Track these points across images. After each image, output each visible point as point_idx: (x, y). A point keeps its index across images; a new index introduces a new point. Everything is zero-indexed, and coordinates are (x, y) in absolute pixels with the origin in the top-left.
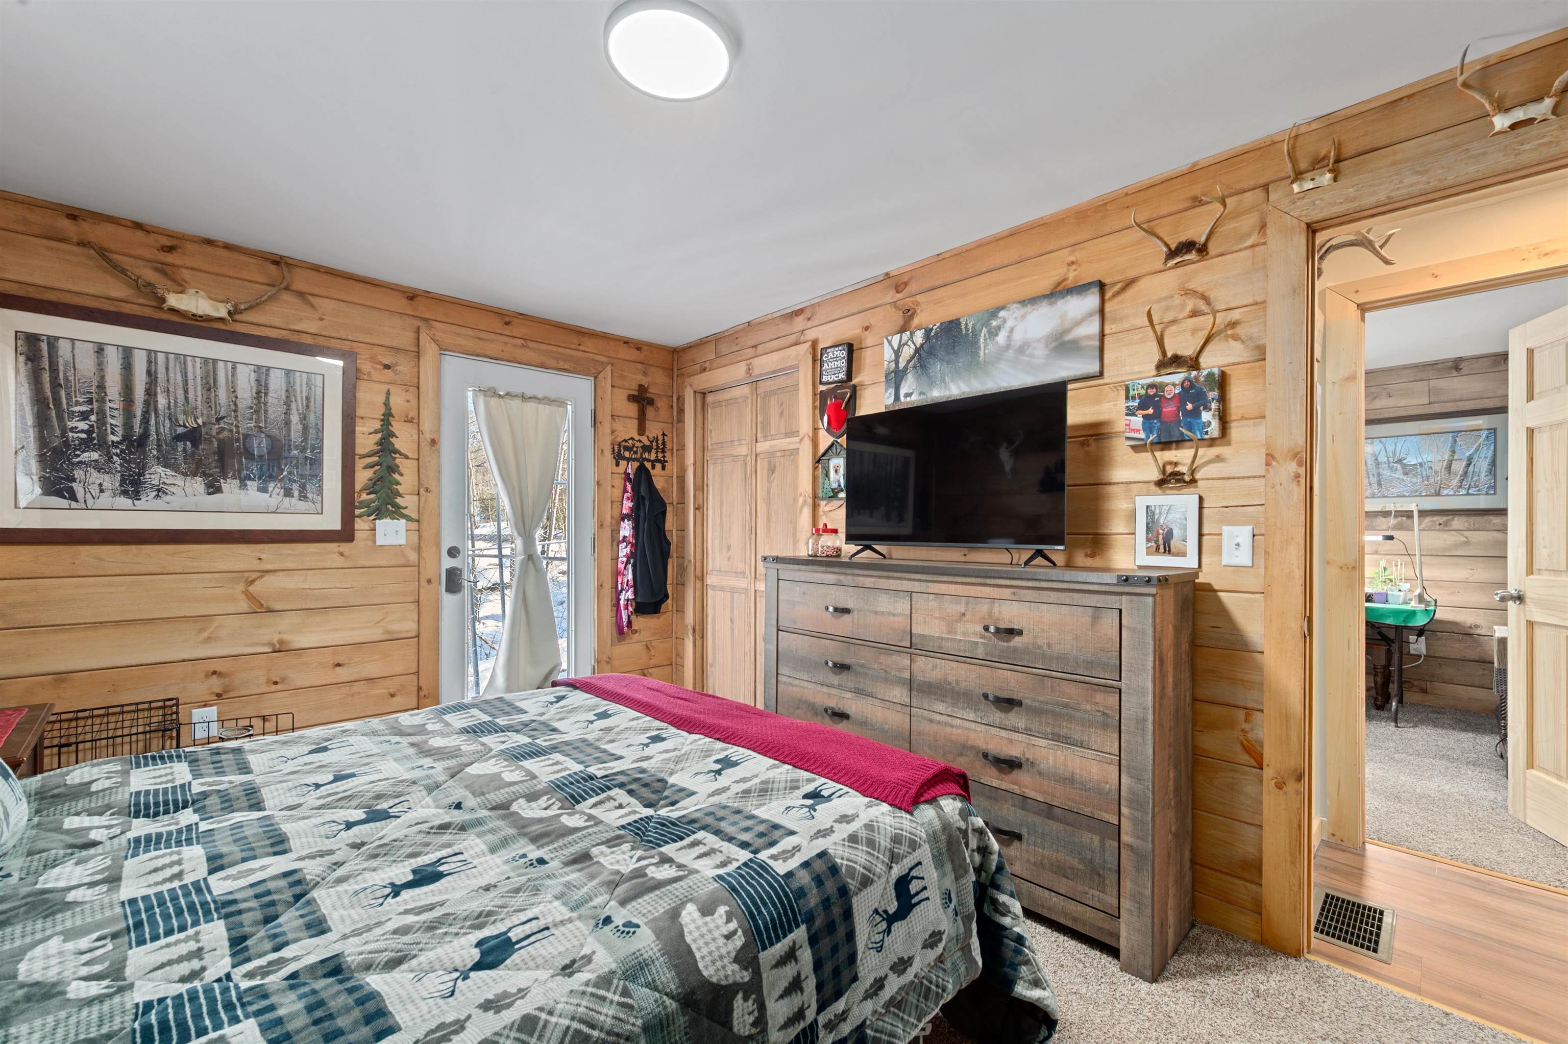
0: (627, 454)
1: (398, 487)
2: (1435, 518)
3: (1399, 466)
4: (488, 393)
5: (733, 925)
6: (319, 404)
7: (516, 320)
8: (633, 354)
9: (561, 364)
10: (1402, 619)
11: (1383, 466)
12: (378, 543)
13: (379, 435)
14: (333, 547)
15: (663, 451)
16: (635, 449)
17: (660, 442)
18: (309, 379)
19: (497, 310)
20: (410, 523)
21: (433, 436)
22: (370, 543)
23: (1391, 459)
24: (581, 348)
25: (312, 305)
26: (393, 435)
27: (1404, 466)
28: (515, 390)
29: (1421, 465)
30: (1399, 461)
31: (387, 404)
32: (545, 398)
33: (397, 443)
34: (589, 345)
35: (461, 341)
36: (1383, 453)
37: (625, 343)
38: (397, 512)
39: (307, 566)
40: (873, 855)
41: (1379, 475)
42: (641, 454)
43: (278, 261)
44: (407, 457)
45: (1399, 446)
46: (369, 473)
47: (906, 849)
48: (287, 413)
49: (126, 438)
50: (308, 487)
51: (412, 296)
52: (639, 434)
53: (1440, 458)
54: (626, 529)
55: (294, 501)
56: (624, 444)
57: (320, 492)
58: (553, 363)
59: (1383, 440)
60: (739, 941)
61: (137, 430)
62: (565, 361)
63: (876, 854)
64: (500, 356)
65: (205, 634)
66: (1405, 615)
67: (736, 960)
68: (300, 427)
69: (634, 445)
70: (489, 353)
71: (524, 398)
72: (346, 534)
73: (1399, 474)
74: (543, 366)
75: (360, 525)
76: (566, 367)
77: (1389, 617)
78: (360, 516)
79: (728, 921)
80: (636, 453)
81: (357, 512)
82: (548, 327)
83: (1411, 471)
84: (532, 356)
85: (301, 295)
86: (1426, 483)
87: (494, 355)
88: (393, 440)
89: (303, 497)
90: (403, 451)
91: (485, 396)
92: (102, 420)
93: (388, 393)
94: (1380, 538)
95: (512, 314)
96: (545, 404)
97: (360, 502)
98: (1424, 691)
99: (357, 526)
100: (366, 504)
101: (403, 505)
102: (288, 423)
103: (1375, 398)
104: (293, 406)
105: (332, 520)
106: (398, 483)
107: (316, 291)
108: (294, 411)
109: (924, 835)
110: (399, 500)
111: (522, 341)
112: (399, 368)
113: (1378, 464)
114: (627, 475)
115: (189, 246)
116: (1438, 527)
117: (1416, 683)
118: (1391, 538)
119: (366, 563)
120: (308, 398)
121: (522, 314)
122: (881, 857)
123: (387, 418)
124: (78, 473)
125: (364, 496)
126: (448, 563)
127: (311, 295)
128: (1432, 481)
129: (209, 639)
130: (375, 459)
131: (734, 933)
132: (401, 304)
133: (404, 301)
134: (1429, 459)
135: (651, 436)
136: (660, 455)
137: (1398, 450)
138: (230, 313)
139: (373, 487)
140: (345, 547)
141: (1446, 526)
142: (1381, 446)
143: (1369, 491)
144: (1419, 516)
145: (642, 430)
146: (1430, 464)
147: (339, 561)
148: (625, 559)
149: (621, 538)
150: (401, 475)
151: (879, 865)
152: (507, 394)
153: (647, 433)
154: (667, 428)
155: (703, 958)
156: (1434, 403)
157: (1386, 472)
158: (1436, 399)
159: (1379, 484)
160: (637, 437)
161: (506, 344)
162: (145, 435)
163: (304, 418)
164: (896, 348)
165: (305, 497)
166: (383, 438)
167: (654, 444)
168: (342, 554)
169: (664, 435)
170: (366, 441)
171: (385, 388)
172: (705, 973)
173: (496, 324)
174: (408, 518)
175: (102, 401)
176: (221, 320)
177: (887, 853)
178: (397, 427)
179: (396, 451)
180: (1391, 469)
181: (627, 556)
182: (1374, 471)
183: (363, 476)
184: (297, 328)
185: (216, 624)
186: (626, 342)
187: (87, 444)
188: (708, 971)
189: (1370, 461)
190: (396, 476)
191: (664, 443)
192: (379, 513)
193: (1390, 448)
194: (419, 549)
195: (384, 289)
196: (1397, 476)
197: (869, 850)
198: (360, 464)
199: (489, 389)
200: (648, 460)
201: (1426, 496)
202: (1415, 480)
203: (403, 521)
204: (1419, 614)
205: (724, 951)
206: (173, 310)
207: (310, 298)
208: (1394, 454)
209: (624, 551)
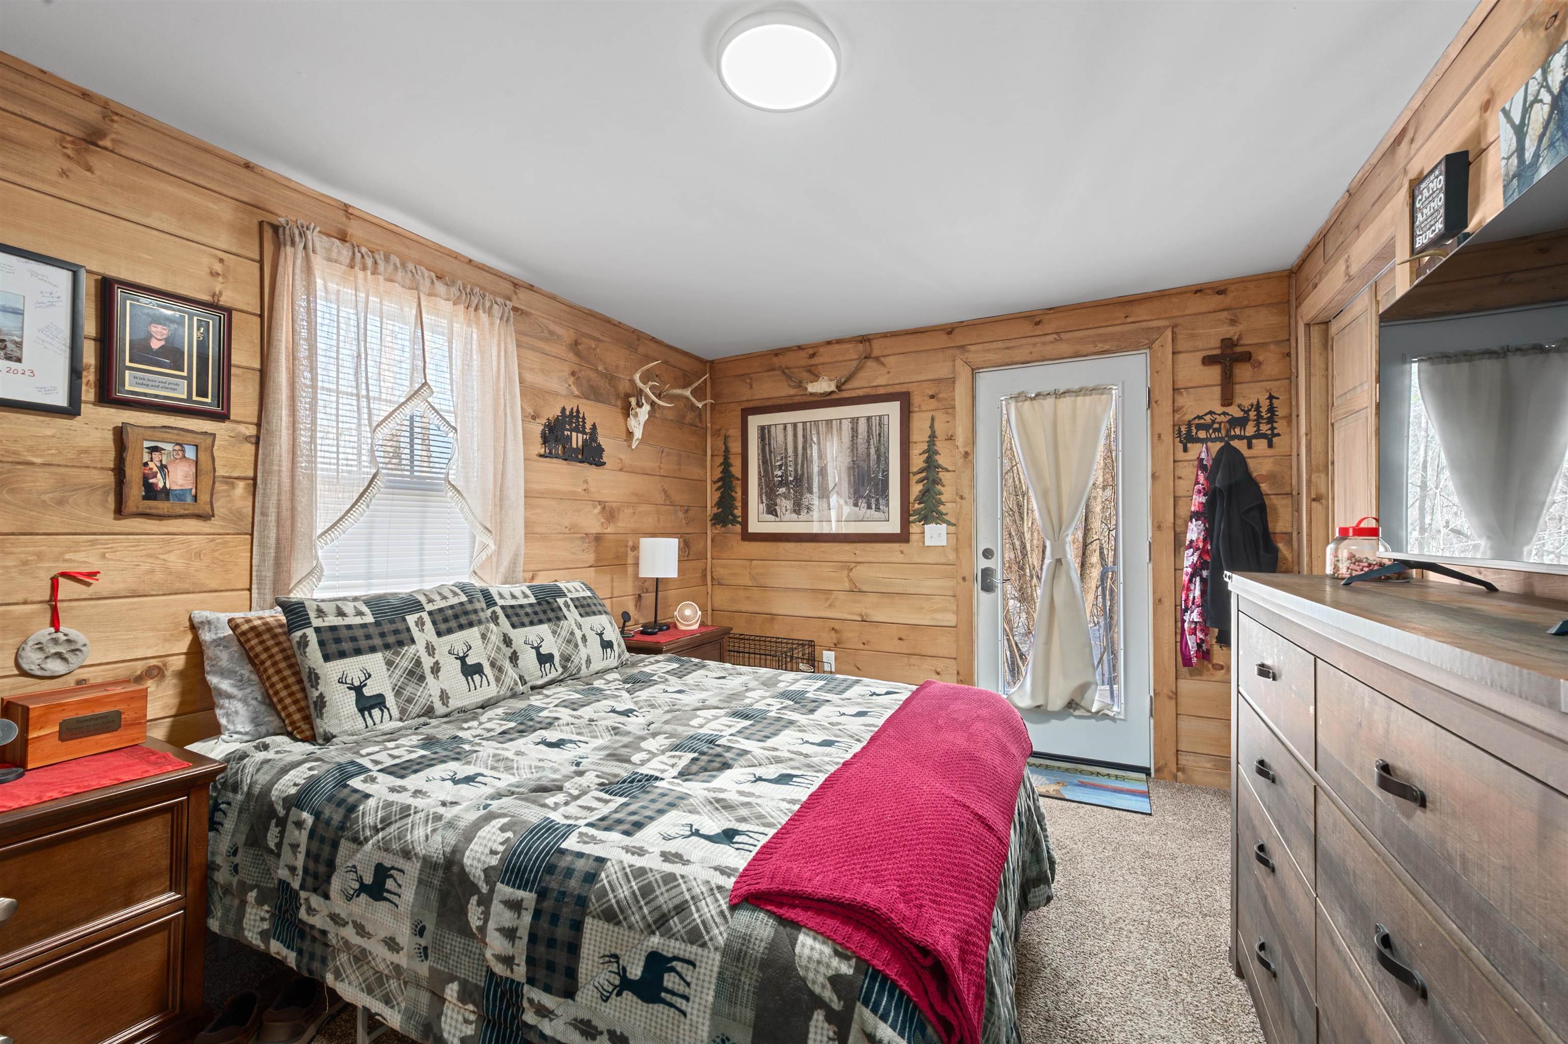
0: (1202, 434)
1: (941, 497)
4: (1021, 399)
5: (501, 848)
6: (886, 439)
7: (1047, 317)
8: (1216, 301)
9: (1100, 346)
12: (926, 544)
13: (927, 455)
14: (896, 546)
15: (1271, 421)
16: (1216, 426)
17: (1264, 410)
18: (880, 420)
19: (1027, 314)
20: (950, 527)
21: (967, 449)
22: (921, 544)
24: (1129, 320)
25: (883, 364)
26: (937, 453)
28: (1044, 389)
31: (932, 427)
32: (1081, 390)
33: (941, 460)
34: (1141, 312)
35: (992, 356)
37: (1196, 292)
38: (939, 518)
39: (881, 560)
40: (638, 902)
42: (1228, 431)
43: (865, 339)
44: (948, 471)
46: (920, 487)
47: (682, 931)
48: (868, 448)
49: (795, 478)
50: (880, 501)
51: (950, 330)
52: (1223, 405)
54: (1194, 531)
55: (873, 511)
56: (1197, 421)
57: (887, 505)
58: (1091, 348)
60: (494, 861)
61: (800, 472)
62: (1105, 341)
63: (642, 903)
64: (1028, 359)
65: (828, 603)
67: (485, 871)
68: (875, 457)
69: (1213, 422)
70: (1017, 359)
71: (1058, 395)
72: (903, 537)
74: (1077, 355)
75: (914, 528)
76: (1107, 347)
78: (914, 522)
79: (502, 844)
80: (1219, 430)
81: (912, 518)
82: (1084, 311)
84: (1063, 348)
85: (877, 359)
87: (1023, 360)
88: (937, 457)
89: (878, 509)
90: (944, 465)
91: (1017, 402)
92: (786, 470)
93: (933, 419)
95: (1040, 312)
96: (1085, 395)
97: (914, 511)
99: (911, 530)
100: (917, 512)
101: (944, 511)
102: (869, 455)
104: (872, 442)
105: (893, 526)
106: (941, 494)
107: (886, 352)
108: (872, 446)
109: (721, 941)
110: (941, 508)
111: (1055, 336)
112: (941, 395)
114: (1201, 460)
115: (822, 350)
119: (918, 560)
120: (880, 435)
121: (1051, 309)
122: (646, 910)
123: (933, 436)
124: (778, 501)
125: (917, 506)
126: (984, 563)
127: (884, 356)
129: (830, 606)
130: (924, 474)
131: (496, 853)
132: (942, 340)
133: (945, 337)
135: (1246, 404)
136: (1264, 428)
138: (837, 387)
139: (921, 499)
140: (904, 546)
145: (1227, 399)
147: (900, 558)
148: (1190, 570)
149: (1187, 543)
150: (943, 486)
151: (637, 916)
152: (1038, 395)
153: (1238, 400)
154: (1276, 387)
155: (472, 850)
160: (1219, 409)
161: (1035, 345)
162: (803, 474)
163: (878, 450)
164: (1517, 121)
165: (879, 509)
166: (929, 457)
167: (1252, 414)
168: (902, 552)
169: (1271, 398)
170: (917, 461)
171: (929, 415)
172: (465, 860)
173: (1026, 328)
174: (949, 523)
175: (786, 457)
176: (832, 393)
177: (656, 915)
178: (940, 446)
179: (939, 466)
181: (1194, 566)
183: (916, 489)
184: (875, 384)
185: (833, 597)
186: (1199, 290)
187: (781, 484)
188: (467, 861)
190: (939, 487)
191: (1271, 410)
192: (926, 519)
194: (957, 550)
195: (929, 333)
197: (638, 893)
198: (914, 479)
199: (1019, 395)
200: (1240, 438)
203: (944, 525)
205: (483, 858)
206: (811, 394)
207: (882, 359)
209: (1190, 559)
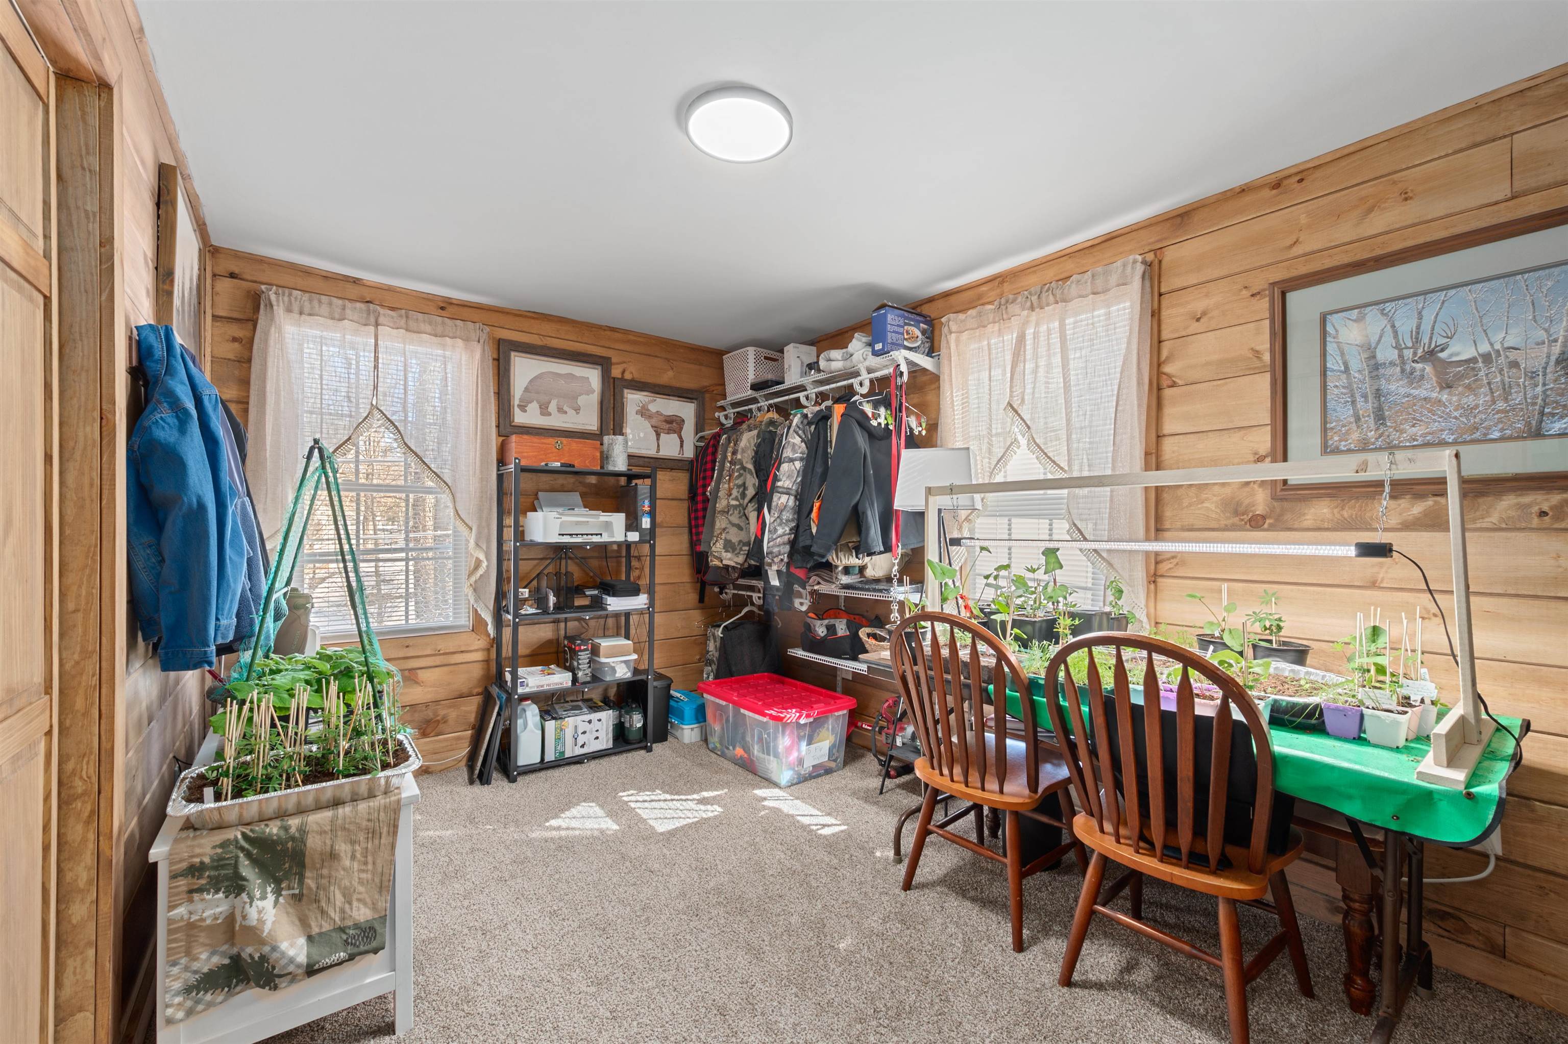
2: (1527, 499)
3: (1429, 369)
10: (1390, 810)
11: (1389, 371)
23: (1408, 354)
27: (1442, 367)
29: (1487, 358)
30: (1431, 355)
36: (1389, 339)
41: (1378, 394)
45: (1428, 317)
53: (1542, 335)
59: (1389, 306)
66: (1401, 799)
73: (1428, 389)
77: (1350, 797)
83: (1460, 377)
86: (1501, 405)
94: (1352, 551)
98: (1499, 951)
103: (1370, 210)
113: (1375, 367)
116: (1536, 522)
117: (1475, 925)
118: (1382, 550)
128: (1516, 397)
134: (1511, 341)
137: (1426, 327)
141: (1558, 518)
142: (1384, 322)
143: (1355, 436)
144: (1464, 495)
146: (1512, 355)
156: (1525, 193)
157: (1396, 387)
158: (1533, 183)
159: (1380, 417)
180: (1412, 378)
182: (1368, 387)
189: (1356, 363)
193: (1406, 326)
196: (1423, 393)
201: (1502, 439)
202: (1470, 400)
204: (1444, 806)
208: (1417, 340)
